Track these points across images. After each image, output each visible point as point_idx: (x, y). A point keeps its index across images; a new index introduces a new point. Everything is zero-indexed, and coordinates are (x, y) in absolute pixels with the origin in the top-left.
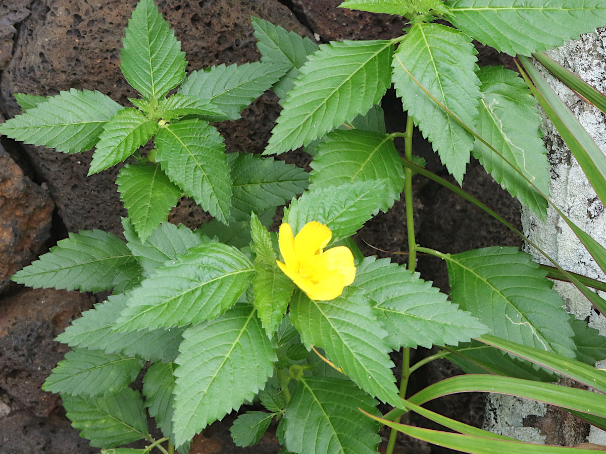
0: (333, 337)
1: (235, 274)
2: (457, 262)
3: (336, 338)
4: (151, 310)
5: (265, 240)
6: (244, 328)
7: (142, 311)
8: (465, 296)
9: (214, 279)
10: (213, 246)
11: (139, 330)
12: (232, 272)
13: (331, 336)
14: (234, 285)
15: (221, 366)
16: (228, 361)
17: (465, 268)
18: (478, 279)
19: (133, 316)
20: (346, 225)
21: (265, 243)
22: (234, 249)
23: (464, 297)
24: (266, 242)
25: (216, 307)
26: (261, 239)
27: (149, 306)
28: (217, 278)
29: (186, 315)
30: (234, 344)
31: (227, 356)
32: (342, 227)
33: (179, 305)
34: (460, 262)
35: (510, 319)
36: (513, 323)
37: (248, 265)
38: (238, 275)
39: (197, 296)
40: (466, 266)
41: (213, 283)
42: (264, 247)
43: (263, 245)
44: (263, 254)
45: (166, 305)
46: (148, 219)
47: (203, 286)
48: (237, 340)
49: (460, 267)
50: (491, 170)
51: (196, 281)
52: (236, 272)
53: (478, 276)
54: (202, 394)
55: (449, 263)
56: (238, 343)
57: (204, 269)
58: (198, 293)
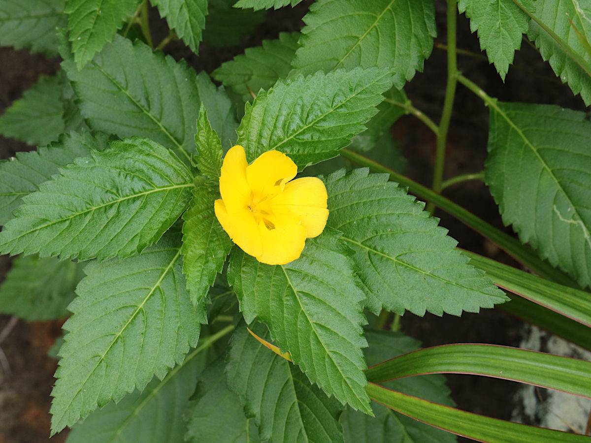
0: (287, 301)
1: (167, 190)
2: (503, 114)
3: (291, 303)
4: (46, 227)
5: (213, 147)
6: (171, 265)
7: (34, 226)
8: (504, 171)
9: (138, 193)
10: (144, 143)
11: (26, 255)
12: (164, 187)
13: (284, 299)
14: (162, 207)
15: (130, 320)
16: (141, 314)
17: (513, 125)
18: (527, 145)
19: (22, 231)
20: (329, 135)
21: (213, 151)
22: (171, 153)
23: (503, 173)
24: (215, 150)
25: (132, 239)
26: (208, 144)
27: (45, 220)
28: (141, 192)
29: (91, 243)
30: (153, 289)
31: (141, 306)
32: (323, 139)
33: (84, 225)
34: (508, 115)
35: (558, 213)
36: (561, 219)
37: (187, 178)
38: (170, 190)
39: (110, 216)
40: (515, 123)
41: (134, 200)
42: (211, 155)
43: (211, 152)
44: (208, 166)
45: (68, 223)
46: (92, 34)
47: (121, 202)
48: (158, 284)
49: (506, 122)
50: (550, 56)
51: (112, 193)
52: (169, 186)
53: (527, 142)
54: (97, 359)
55: (493, 113)
56: (158, 288)
57: (126, 177)
58: (112, 212)
